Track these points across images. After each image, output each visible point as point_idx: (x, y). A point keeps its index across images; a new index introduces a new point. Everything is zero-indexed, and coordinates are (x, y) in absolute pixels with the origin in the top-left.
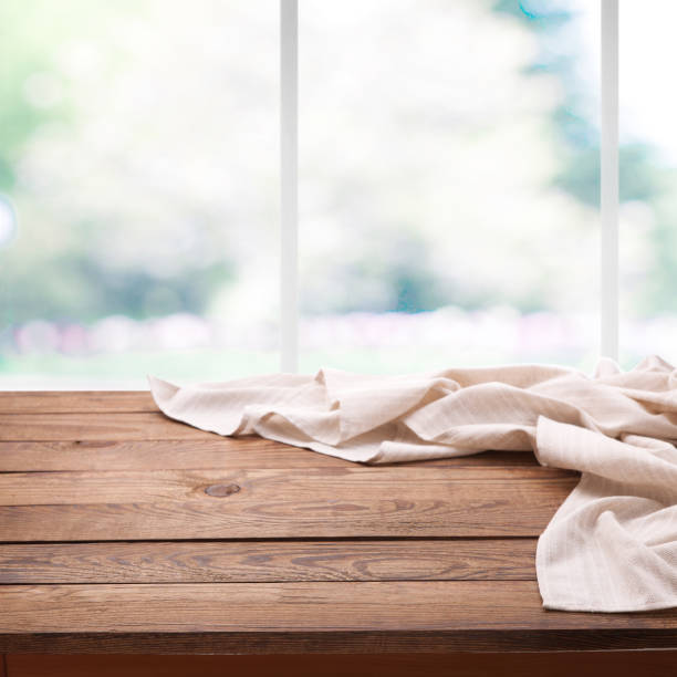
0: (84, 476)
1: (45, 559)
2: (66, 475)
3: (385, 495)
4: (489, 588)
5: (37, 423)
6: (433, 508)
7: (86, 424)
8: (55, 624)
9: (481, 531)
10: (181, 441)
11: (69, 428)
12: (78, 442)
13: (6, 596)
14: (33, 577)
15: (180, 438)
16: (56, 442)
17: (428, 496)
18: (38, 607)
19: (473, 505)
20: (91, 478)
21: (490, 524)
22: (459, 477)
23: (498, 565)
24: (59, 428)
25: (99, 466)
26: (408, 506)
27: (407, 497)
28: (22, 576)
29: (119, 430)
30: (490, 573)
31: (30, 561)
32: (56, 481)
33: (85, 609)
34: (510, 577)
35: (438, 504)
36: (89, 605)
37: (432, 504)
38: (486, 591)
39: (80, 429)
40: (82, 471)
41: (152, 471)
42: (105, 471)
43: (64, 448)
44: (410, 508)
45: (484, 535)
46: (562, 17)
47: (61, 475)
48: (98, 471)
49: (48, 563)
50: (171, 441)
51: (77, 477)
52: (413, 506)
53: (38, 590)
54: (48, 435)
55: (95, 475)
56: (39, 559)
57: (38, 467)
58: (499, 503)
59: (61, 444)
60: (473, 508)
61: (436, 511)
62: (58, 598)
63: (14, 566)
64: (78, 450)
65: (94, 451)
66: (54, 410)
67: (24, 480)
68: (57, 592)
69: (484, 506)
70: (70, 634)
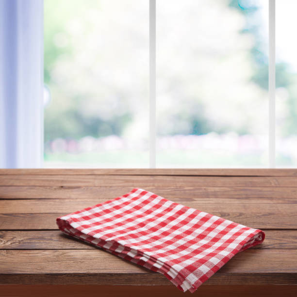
0: (67, 200)
1: (49, 238)
2: (57, 200)
3: (214, 210)
4: (278, 253)
5: (39, 179)
6: (238, 216)
7: (66, 179)
8: (57, 269)
9: (265, 226)
10: (111, 187)
11: (57, 181)
12: (62, 187)
13: (30, 255)
14: (44, 246)
15: (110, 185)
16: (51, 187)
17: (235, 211)
18: (47, 260)
19: (258, 215)
20: (70, 202)
21: (269, 223)
22: (247, 203)
23: (278, 242)
24: (53, 181)
25: (73, 196)
26: (227, 215)
27: (225, 211)
28: (38, 246)
29: (81, 182)
30: (276, 246)
31: (42, 238)
32: (52, 203)
33: (72, 261)
34: (287, 247)
35: (241, 214)
36: (74, 259)
37: (238, 214)
38: (276, 254)
39: (62, 181)
40: (66, 199)
41: (99, 199)
42: (76, 199)
43: (55, 189)
44: (227, 216)
45: (267, 228)
46: (254, 9)
47: (54, 200)
48: (73, 199)
49: (51, 239)
50: (106, 187)
51: (63, 201)
52: (229, 215)
53: (47, 252)
54: (46, 184)
55: (72, 200)
56: (46, 238)
57: (43, 197)
58: (270, 214)
59: (54, 187)
60: (259, 216)
61: (241, 217)
62: (57, 256)
63: (34, 241)
64: (63, 189)
65: (70, 190)
66: (50, 174)
67: (37, 202)
68: (57, 253)
69: (264, 215)
70: (65, 274)
